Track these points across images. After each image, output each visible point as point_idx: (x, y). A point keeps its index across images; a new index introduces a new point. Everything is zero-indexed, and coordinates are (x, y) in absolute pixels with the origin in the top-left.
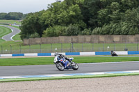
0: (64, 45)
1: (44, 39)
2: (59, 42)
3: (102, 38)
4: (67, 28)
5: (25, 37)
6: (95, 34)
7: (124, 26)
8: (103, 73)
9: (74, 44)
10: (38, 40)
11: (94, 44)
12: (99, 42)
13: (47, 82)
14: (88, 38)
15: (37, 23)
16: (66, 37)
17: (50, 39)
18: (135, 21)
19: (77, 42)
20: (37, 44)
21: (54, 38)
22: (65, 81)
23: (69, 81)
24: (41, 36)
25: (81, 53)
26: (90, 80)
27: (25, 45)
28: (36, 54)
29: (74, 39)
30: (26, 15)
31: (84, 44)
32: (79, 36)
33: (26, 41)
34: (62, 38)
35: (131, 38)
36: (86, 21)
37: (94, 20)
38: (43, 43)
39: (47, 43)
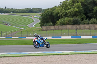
0: (71, 31)
1: (56, 26)
2: (67, 29)
4: (72, 19)
5: (43, 25)
6: (91, 23)
9: (78, 31)
10: (52, 27)
12: (95, 29)
14: (87, 26)
15: (51, 16)
16: (72, 25)
17: (60, 27)
19: (80, 29)
20: (51, 30)
21: (64, 26)
22: (72, 56)
23: (75, 55)
24: (54, 25)
25: (82, 37)
26: (89, 55)
27: (43, 30)
28: (51, 37)
29: (77, 26)
30: (44, 10)
31: (84, 31)
32: (81, 25)
33: (44, 28)
34: (69, 26)
36: (86, 14)
37: (92, 14)
38: (56, 29)
39: (58, 29)
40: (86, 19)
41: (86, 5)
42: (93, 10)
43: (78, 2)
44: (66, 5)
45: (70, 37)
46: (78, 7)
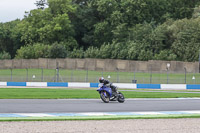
0: (46, 72)
1: (17, 61)
2: (38, 67)
3: (100, 63)
4: (50, 47)
6: (89, 57)
7: (132, 47)
8: (102, 114)
9: (61, 71)
10: (9, 63)
12: (96, 69)
13: (21, 123)
14: (80, 63)
15: (7, 38)
16: (49, 60)
17: (25, 62)
18: (148, 41)
19: (65, 68)
20: (6, 68)
21: (32, 60)
22: (48, 123)
24: (12, 58)
25: (70, 85)
28: (5, 83)
29: (60, 62)
31: (74, 72)
32: (67, 59)
34: (43, 62)
36: (79, 37)
37: (90, 37)
38: (15, 67)
39: (20, 68)
40: (78, 48)
41: (78, 20)
42: (93, 29)
43: (62, 13)
44: (37, 17)
45: (44, 85)
46: (62, 23)
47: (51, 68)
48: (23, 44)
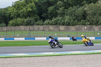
1: (9, 27)
2: (20, 30)
4: (25, 20)
6: (46, 24)
9: (31, 32)
10: (5, 29)
11: (46, 32)
12: (49, 30)
14: (41, 27)
15: (4, 16)
16: (25, 26)
17: (13, 28)
18: (75, 15)
19: (33, 30)
20: (4, 31)
21: (17, 27)
22: (25, 58)
23: (28, 58)
24: (7, 26)
25: (36, 39)
26: (43, 58)
28: (3, 39)
29: (31, 28)
31: (38, 32)
32: (35, 26)
34: (22, 27)
35: (73, 28)
36: (40, 15)
37: (46, 14)
38: (8, 31)
39: (11, 31)
41: (40, 6)
42: (47, 10)
43: (31, 3)
45: (23, 39)
46: (32, 7)
47: (26, 31)
48: (12, 19)
